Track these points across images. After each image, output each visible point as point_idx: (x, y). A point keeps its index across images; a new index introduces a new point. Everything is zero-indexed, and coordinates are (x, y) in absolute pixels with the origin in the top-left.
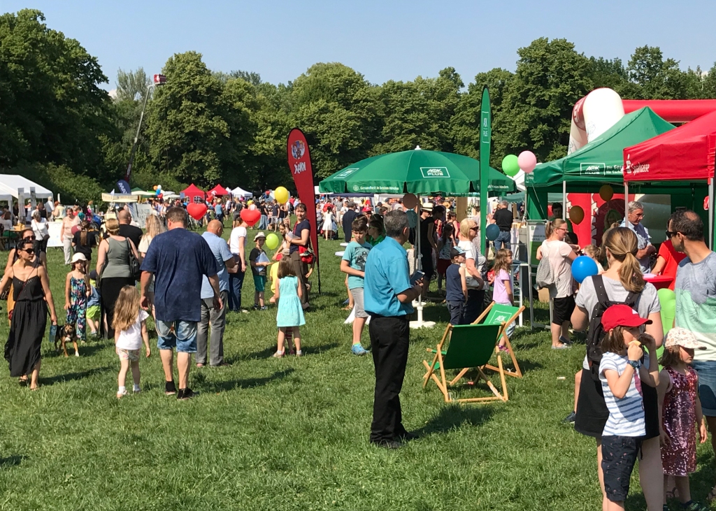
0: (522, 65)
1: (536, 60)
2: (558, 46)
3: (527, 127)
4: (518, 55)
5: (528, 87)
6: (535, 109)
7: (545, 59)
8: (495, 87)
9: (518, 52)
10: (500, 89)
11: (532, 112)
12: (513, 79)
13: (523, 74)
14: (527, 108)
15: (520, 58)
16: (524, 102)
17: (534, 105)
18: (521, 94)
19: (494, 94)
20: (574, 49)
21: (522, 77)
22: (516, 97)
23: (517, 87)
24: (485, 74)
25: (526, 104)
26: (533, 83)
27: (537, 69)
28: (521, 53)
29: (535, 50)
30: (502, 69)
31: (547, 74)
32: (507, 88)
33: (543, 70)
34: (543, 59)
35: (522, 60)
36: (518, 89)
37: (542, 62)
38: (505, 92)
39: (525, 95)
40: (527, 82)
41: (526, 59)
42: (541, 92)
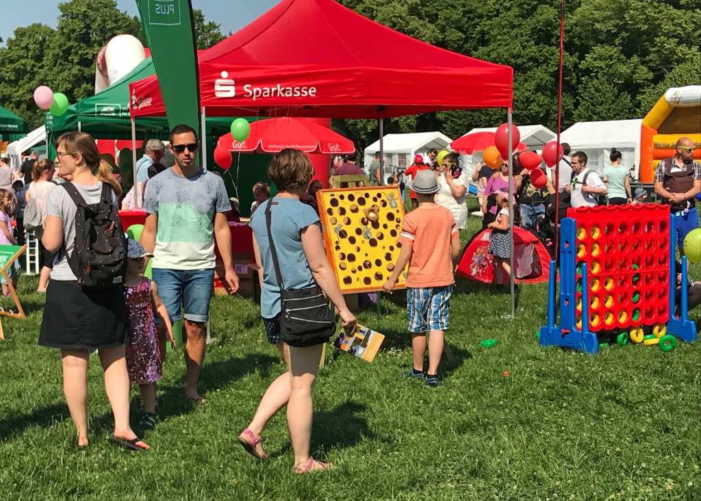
0: (63, 21)
1: (77, 17)
2: (100, 3)
3: (70, 86)
4: (59, 10)
5: (71, 44)
6: (78, 67)
7: (87, 16)
8: (35, 43)
9: (59, 8)
10: (41, 46)
11: (75, 70)
12: (55, 36)
13: (64, 30)
14: (71, 66)
15: (62, 14)
16: (66, 60)
17: (78, 63)
18: (64, 51)
19: (35, 51)
20: (117, 8)
21: (63, 34)
22: (58, 54)
23: (58, 43)
24: (24, 28)
25: (68, 61)
26: (75, 40)
27: (79, 25)
28: (63, 8)
29: (77, 6)
30: (43, 24)
31: (91, 31)
32: (48, 45)
33: (85, 27)
34: (85, 16)
35: (63, 16)
36: (60, 46)
37: (84, 20)
38: (46, 49)
39: (67, 52)
40: (69, 39)
41: (68, 15)
42: (84, 50)
